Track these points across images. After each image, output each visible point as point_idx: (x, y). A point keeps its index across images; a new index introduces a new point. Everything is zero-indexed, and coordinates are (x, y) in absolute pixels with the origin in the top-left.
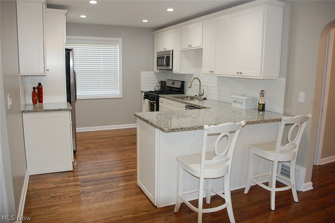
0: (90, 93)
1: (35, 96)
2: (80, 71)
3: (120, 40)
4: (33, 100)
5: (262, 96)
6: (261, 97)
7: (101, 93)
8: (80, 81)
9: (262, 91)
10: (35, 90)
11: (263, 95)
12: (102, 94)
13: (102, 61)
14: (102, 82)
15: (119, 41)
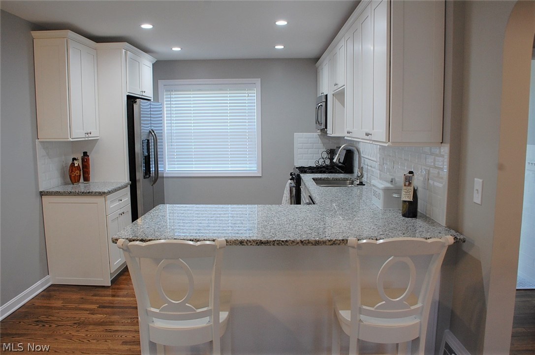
0: (210, 167)
1: (74, 171)
2: (194, 132)
3: (258, 81)
4: (70, 176)
5: (407, 183)
6: (405, 186)
7: (228, 167)
8: (194, 148)
9: (411, 172)
10: (74, 163)
11: (409, 182)
12: (230, 169)
13: (230, 116)
14: (229, 150)
15: (255, 84)
